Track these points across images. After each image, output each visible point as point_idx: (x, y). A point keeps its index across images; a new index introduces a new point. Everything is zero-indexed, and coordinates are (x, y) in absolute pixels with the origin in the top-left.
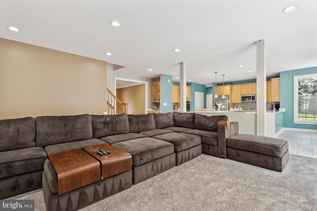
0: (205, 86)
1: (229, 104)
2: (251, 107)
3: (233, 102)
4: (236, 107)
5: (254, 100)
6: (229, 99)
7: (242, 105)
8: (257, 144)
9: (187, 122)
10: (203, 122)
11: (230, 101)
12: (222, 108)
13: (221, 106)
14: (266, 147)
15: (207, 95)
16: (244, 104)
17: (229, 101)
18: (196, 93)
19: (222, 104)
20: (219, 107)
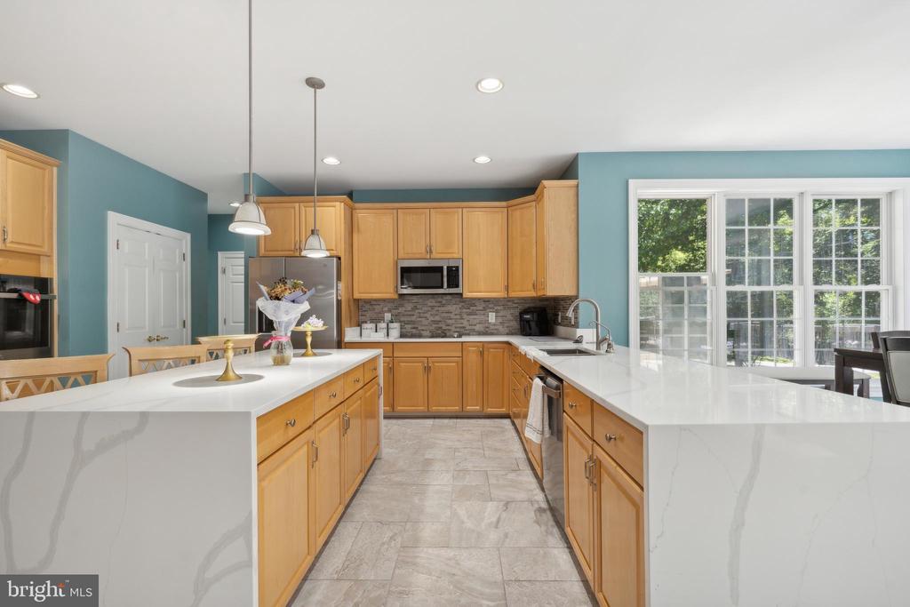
1: (339, 303)
2: (437, 318)
3: (357, 296)
4: (372, 321)
5: (457, 286)
6: (339, 278)
7: (396, 308)
11: (347, 287)
12: (304, 334)
13: (299, 323)
15: (220, 254)
16: (409, 307)
17: (341, 285)
18: (113, 218)
19: (305, 307)
20: (283, 335)
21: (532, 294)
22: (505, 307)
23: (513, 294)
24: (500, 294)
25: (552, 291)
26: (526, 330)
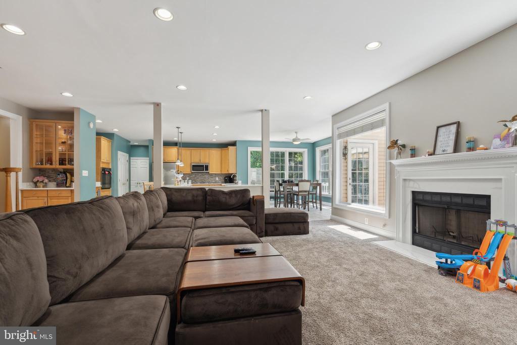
0: (130, 142)
5: (208, 170)
7: (190, 176)
8: (293, 214)
9: (194, 202)
10: (224, 199)
14: (299, 215)
18: (120, 153)
21: (227, 173)
22: (221, 176)
23: (223, 173)
24: (220, 173)
25: (231, 172)
26: (226, 182)
